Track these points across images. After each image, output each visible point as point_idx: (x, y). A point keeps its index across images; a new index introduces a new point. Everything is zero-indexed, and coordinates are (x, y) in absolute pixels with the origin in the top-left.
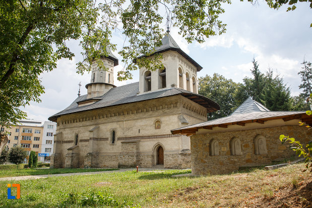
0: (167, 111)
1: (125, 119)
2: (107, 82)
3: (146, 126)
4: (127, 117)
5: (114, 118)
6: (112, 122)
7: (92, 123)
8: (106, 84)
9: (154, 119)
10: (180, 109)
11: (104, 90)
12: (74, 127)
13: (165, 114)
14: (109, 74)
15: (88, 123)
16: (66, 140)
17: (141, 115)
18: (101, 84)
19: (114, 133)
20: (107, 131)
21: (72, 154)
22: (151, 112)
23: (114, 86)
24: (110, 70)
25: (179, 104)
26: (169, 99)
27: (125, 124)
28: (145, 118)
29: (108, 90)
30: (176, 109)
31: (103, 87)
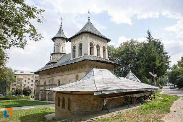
0: (81, 70)
1: (64, 74)
2: (61, 52)
3: (72, 78)
4: (64, 73)
5: (59, 74)
6: (59, 76)
7: (51, 76)
8: (61, 53)
9: (75, 74)
10: (87, 69)
11: (59, 57)
12: (44, 78)
13: (80, 72)
14: (63, 47)
15: (49, 76)
16: (41, 85)
17: (70, 72)
18: (58, 53)
19: (59, 82)
20: (57, 81)
21: (42, 93)
22: (74, 70)
23: (65, 54)
24: (63, 45)
25: (86, 65)
26: (82, 63)
27: (64, 77)
28: (72, 74)
29: (62, 56)
30: (85, 69)
31: (59, 55)
